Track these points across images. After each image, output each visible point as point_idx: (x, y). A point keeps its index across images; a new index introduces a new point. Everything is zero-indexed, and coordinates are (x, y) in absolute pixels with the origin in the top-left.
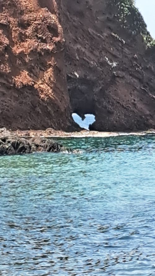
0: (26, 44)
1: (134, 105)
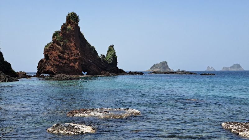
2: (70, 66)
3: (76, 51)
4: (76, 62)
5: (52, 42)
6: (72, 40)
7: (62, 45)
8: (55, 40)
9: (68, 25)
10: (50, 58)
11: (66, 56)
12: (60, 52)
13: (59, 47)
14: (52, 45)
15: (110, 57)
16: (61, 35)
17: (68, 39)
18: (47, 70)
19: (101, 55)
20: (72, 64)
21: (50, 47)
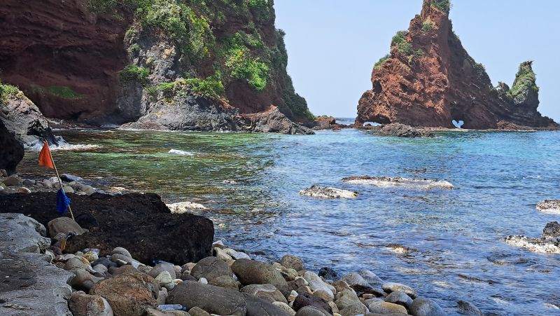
1: (483, 117)
2: (425, 108)
3: (440, 74)
4: (439, 98)
5: (390, 55)
6: (432, 51)
7: (410, 61)
8: (397, 51)
9: (425, 17)
10: (384, 90)
11: (417, 85)
12: (405, 77)
13: (403, 65)
14: (388, 62)
15: (520, 89)
16: (409, 39)
17: (424, 49)
18: (376, 114)
19: (500, 83)
20: (429, 104)
21: (386, 67)
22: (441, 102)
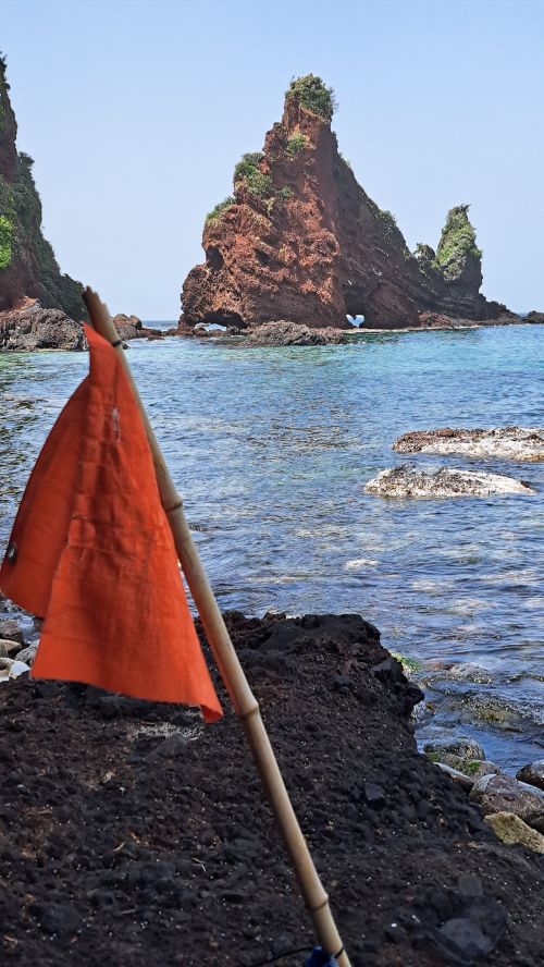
0: (310, 258)
1: (396, 307)
2: (301, 294)
3: (324, 232)
4: (325, 277)
5: (234, 198)
6: (306, 190)
7: (270, 208)
8: (246, 189)
9: (291, 127)
10: (228, 263)
11: (285, 253)
12: (264, 239)
13: (259, 217)
14: (232, 211)
15: (452, 255)
16: (266, 169)
17: (293, 187)
18: (216, 309)
19: (420, 246)
20: (308, 286)
21: (228, 221)
22: (329, 282)
